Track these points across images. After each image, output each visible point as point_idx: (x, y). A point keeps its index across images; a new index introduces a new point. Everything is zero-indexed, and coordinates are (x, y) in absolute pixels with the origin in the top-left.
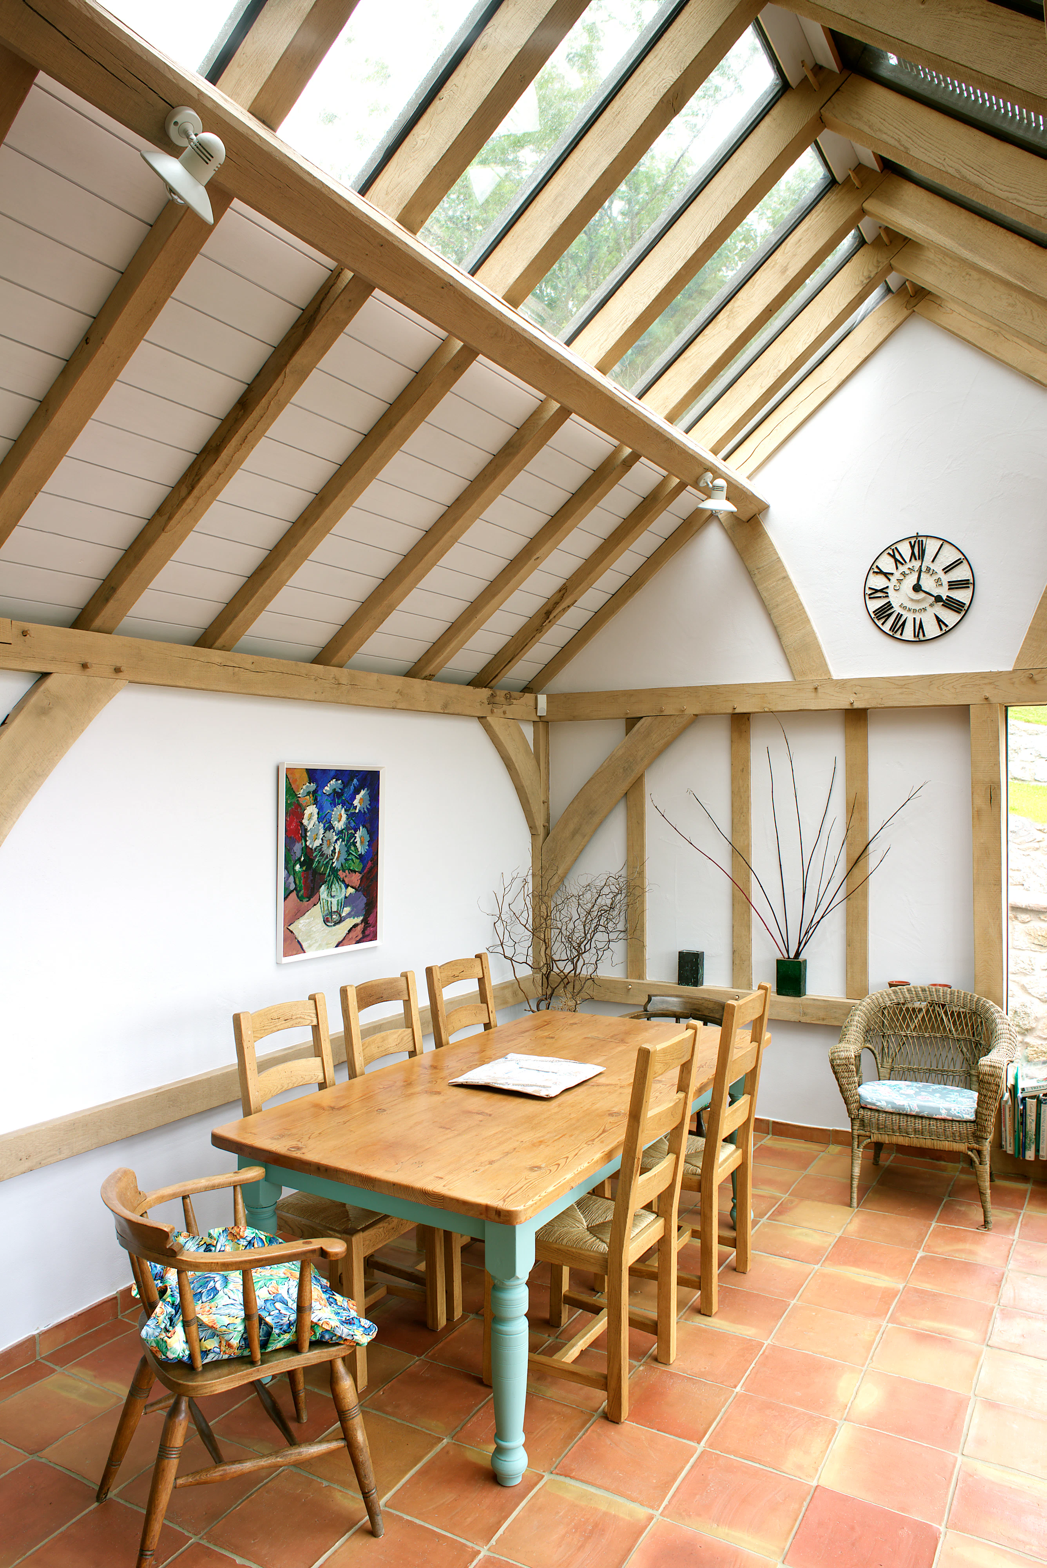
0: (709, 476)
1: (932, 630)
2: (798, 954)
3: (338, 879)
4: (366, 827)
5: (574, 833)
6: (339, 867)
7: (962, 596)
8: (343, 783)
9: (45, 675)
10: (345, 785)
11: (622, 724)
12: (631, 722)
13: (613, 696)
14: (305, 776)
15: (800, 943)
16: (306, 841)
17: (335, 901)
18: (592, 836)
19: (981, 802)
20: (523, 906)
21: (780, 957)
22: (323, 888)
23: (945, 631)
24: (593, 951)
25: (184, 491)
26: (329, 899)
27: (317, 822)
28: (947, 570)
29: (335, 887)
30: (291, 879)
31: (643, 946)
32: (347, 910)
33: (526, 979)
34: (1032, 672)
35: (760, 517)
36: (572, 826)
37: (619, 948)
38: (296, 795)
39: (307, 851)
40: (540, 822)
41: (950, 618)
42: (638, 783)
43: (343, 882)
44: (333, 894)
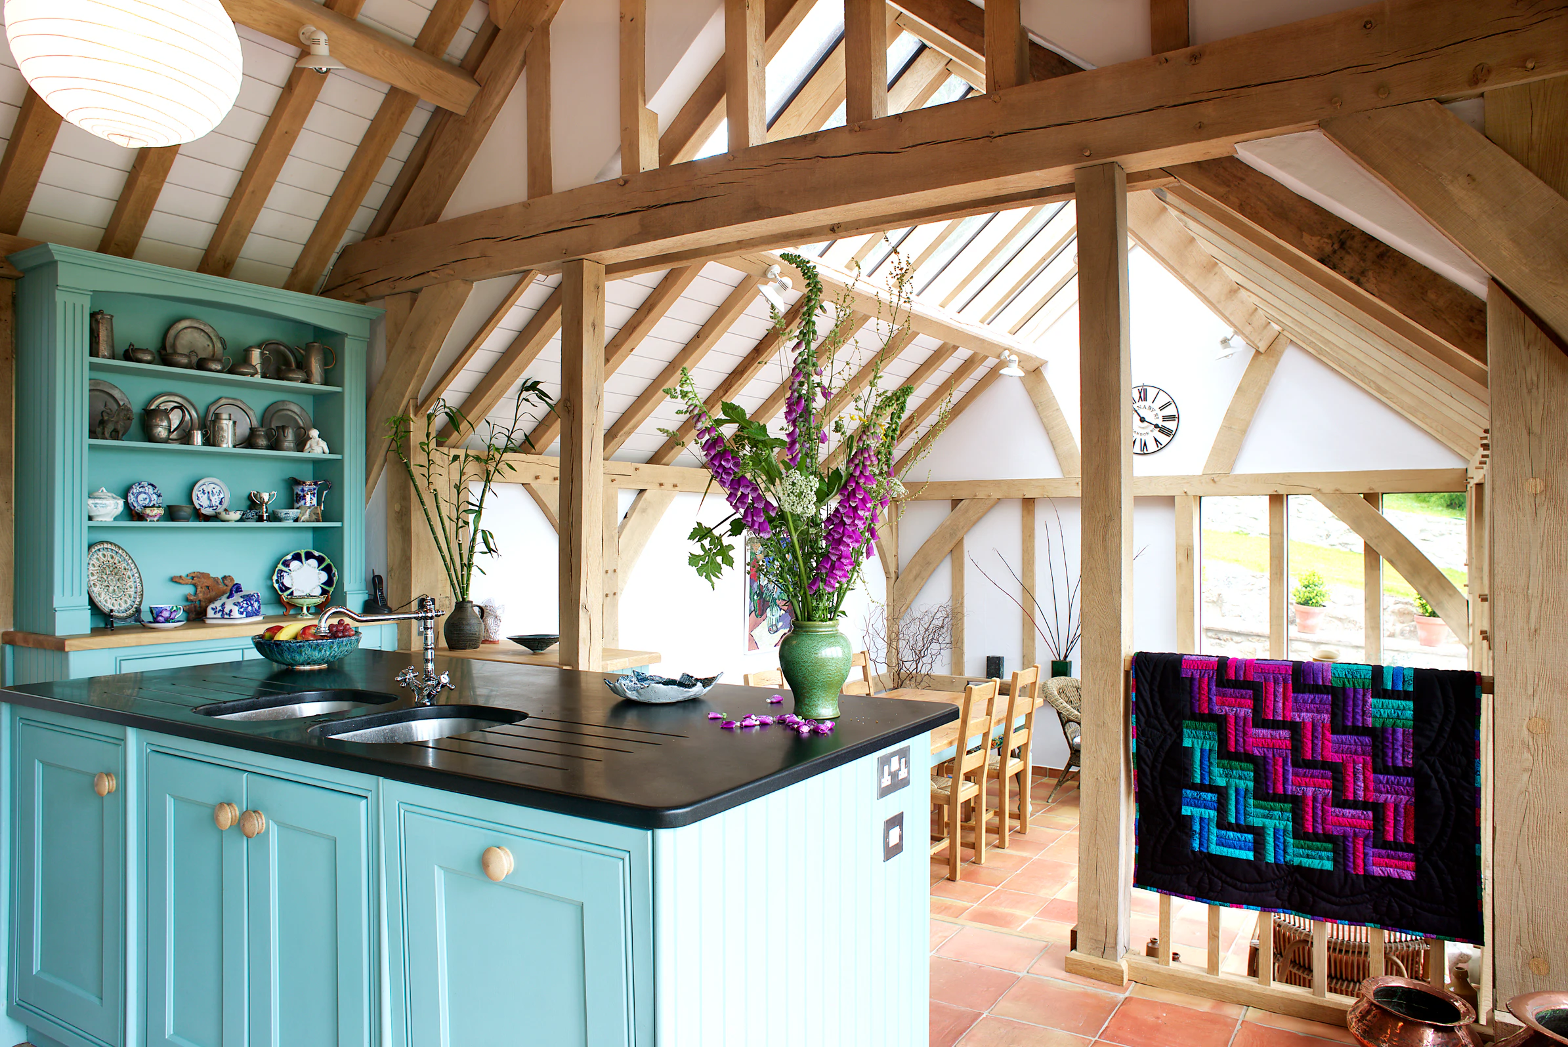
0: (1007, 353)
1: (1152, 446)
2: (1066, 657)
3: (776, 605)
5: (915, 578)
6: (777, 597)
7: (1171, 425)
9: (642, 491)
11: (949, 504)
12: (955, 503)
13: (943, 485)
15: (1067, 650)
17: (774, 618)
18: (928, 579)
19: (1182, 559)
20: (881, 625)
21: (1055, 659)
22: (768, 610)
23: (1160, 447)
24: (929, 655)
25: (721, 393)
26: (771, 617)
28: (1162, 408)
29: (775, 609)
30: (752, 603)
31: (963, 653)
32: (780, 624)
33: (883, 675)
34: (1214, 476)
35: (1042, 369)
36: (914, 572)
37: (946, 654)
38: (755, 553)
39: (760, 587)
40: (892, 569)
41: (1164, 439)
42: (960, 543)
43: (779, 606)
44: (773, 614)
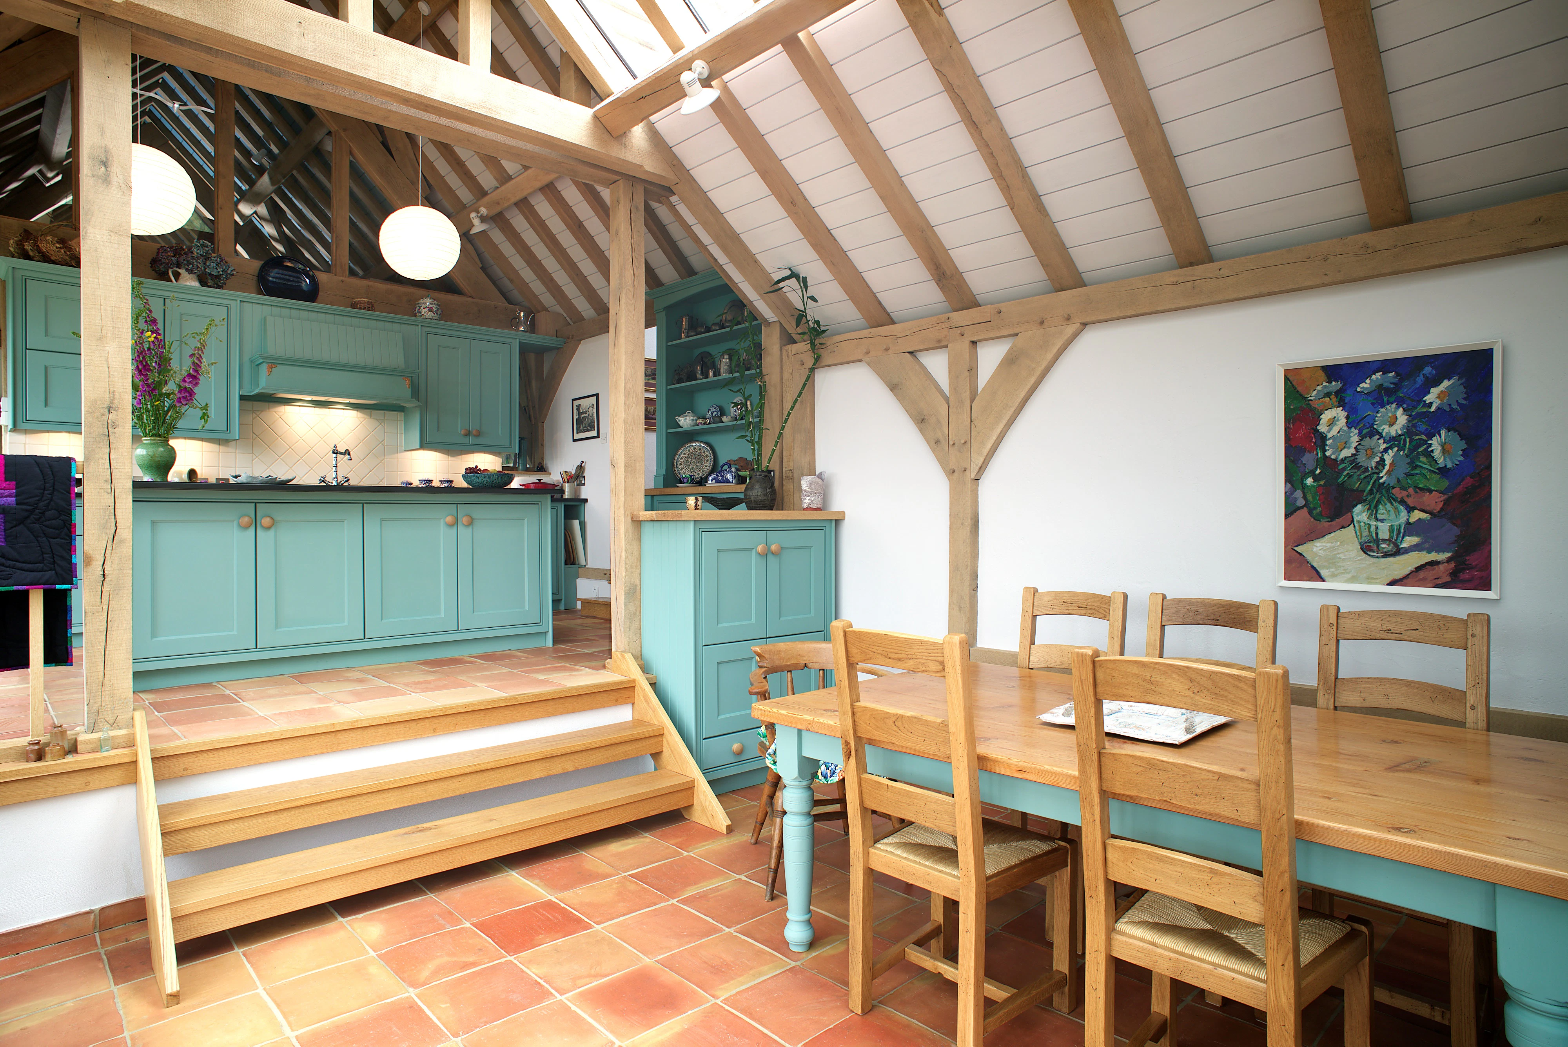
3: (1392, 499)
4: (1455, 430)
6: (1393, 483)
8: (1397, 374)
9: (1016, 336)
10: (1402, 377)
14: (1322, 375)
16: (1324, 451)
17: (1384, 526)
22: (1359, 509)
26: (1373, 523)
27: (1346, 428)
29: (1386, 509)
30: (1298, 494)
32: (1409, 541)
38: (1305, 398)
39: (1330, 464)
43: (1402, 502)
44: (1379, 517)
